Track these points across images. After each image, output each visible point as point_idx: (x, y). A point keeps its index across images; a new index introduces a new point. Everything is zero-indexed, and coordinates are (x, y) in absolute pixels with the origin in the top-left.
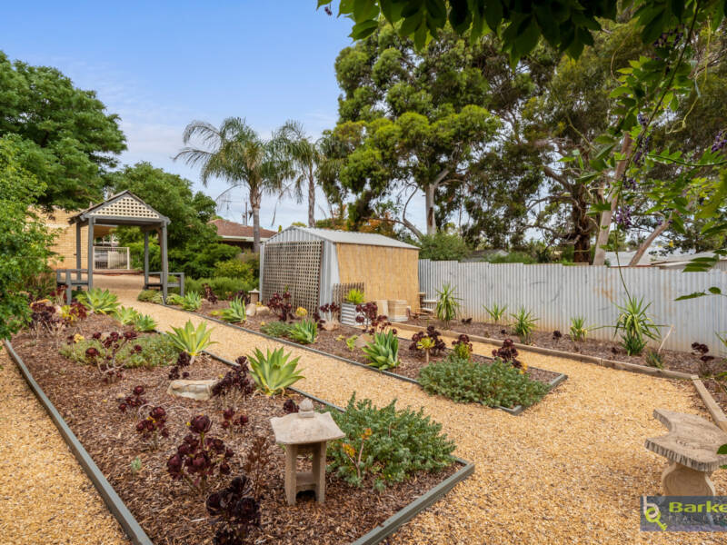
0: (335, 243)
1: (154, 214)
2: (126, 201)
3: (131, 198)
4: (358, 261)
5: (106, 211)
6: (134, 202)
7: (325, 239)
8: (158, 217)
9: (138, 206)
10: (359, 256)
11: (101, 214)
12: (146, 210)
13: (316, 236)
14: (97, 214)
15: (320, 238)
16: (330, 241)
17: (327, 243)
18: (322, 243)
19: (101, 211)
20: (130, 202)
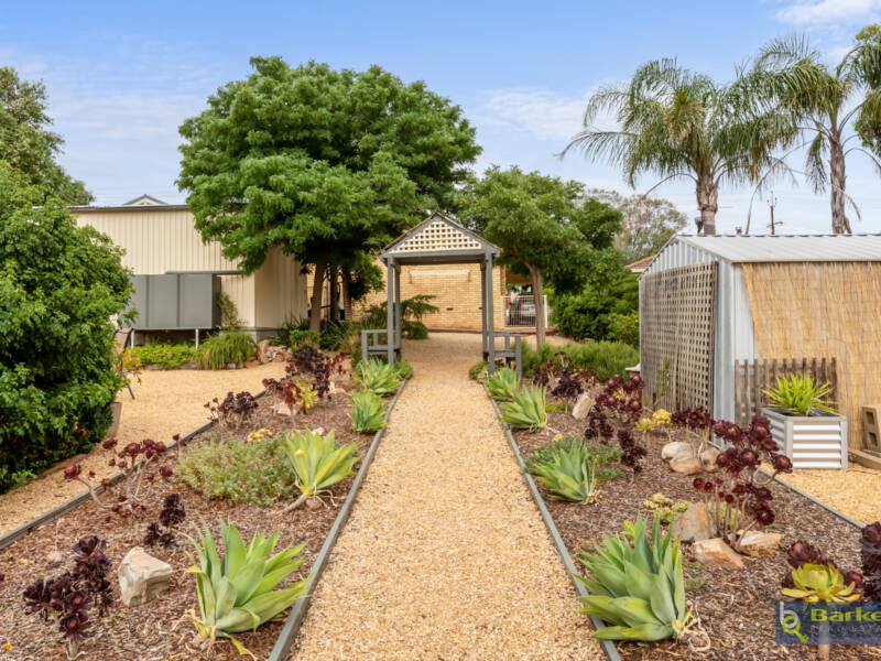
0: (736, 264)
1: (474, 242)
2: (435, 228)
3: (441, 223)
4: (816, 304)
5: (409, 245)
6: (446, 227)
7: (720, 257)
8: (480, 247)
9: (452, 232)
10: (820, 290)
11: (404, 251)
12: (463, 237)
13: (707, 253)
14: (399, 251)
15: (713, 255)
16: (727, 260)
17: (723, 264)
18: (716, 265)
19: (403, 246)
20: (440, 228)
